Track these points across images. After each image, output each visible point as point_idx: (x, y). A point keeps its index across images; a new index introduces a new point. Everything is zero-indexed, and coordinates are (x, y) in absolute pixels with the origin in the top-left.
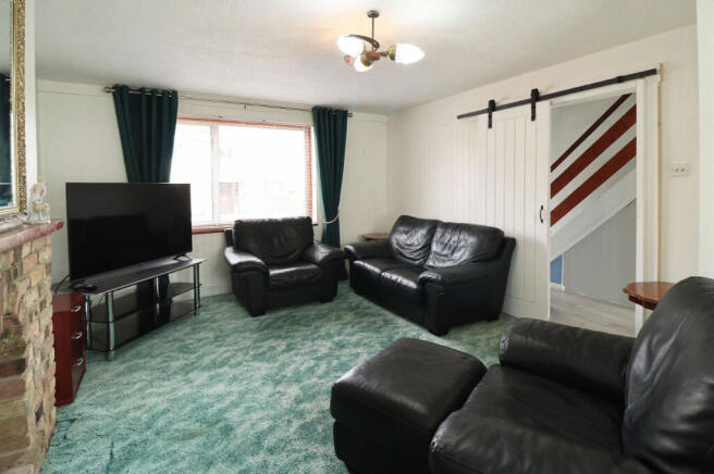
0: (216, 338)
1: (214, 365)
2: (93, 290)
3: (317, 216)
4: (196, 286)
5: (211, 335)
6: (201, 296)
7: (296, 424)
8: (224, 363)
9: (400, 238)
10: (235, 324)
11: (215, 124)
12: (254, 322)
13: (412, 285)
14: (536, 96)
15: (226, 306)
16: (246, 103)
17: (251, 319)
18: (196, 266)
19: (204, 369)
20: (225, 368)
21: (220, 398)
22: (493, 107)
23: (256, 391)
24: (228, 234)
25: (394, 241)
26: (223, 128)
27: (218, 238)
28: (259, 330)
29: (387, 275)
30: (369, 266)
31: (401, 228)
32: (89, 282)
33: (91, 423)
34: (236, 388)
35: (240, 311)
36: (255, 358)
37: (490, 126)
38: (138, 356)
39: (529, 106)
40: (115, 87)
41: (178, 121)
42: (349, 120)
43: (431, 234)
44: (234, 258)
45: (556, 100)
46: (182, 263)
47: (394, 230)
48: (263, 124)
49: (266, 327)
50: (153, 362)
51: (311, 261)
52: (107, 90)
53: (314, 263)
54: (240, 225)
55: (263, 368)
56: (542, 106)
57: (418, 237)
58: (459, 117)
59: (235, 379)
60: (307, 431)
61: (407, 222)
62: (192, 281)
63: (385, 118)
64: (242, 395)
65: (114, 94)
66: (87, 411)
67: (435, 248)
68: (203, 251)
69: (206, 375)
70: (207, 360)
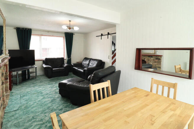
0: (40, 82)
1: (40, 86)
2: (14, 71)
3: (66, 57)
4: (36, 72)
5: (39, 81)
6: (37, 75)
7: (54, 92)
8: (42, 85)
9: (84, 62)
10: (44, 80)
11: (41, 36)
12: (49, 79)
13: (83, 71)
14: (108, 34)
15: (43, 77)
16: (48, 32)
17: (48, 79)
18: (36, 68)
19: (37, 86)
20: (42, 86)
21: (41, 90)
22: (102, 35)
23: (48, 89)
24: (44, 61)
25: (83, 63)
26: (42, 37)
27: (41, 62)
28: (50, 80)
29: (79, 69)
30: (76, 68)
31: (84, 60)
32: (13, 70)
33: (16, 93)
34: (44, 88)
35: (46, 77)
36: (48, 85)
37: (101, 39)
38: (23, 85)
39: (107, 36)
40: (17, 28)
41: (32, 35)
42: (74, 35)
43: (90, 61)
44: (44, 66)
45: (112, 35)
46: (32, 67)
47: (83, 61)
48: (53, 36)
49: (52, 80)
50: (27, 86)
51: (62, 67)
52: (15, 28)
53: (64, 67)
54: (46, 59)
55: (50, 86)
56: (109, 36)
57: (87, 62)
58: (97, 36)
59: (44, 87)
60: (56, 93)
61: (86, 59)
62: (35, 71)
63: (83, 35)
64: (45, 89)
65: (16, 29)
66: (14, 92)
67: (90, 64)
68: (37, 65)
69: (38, 87)
70: (38, 85)
